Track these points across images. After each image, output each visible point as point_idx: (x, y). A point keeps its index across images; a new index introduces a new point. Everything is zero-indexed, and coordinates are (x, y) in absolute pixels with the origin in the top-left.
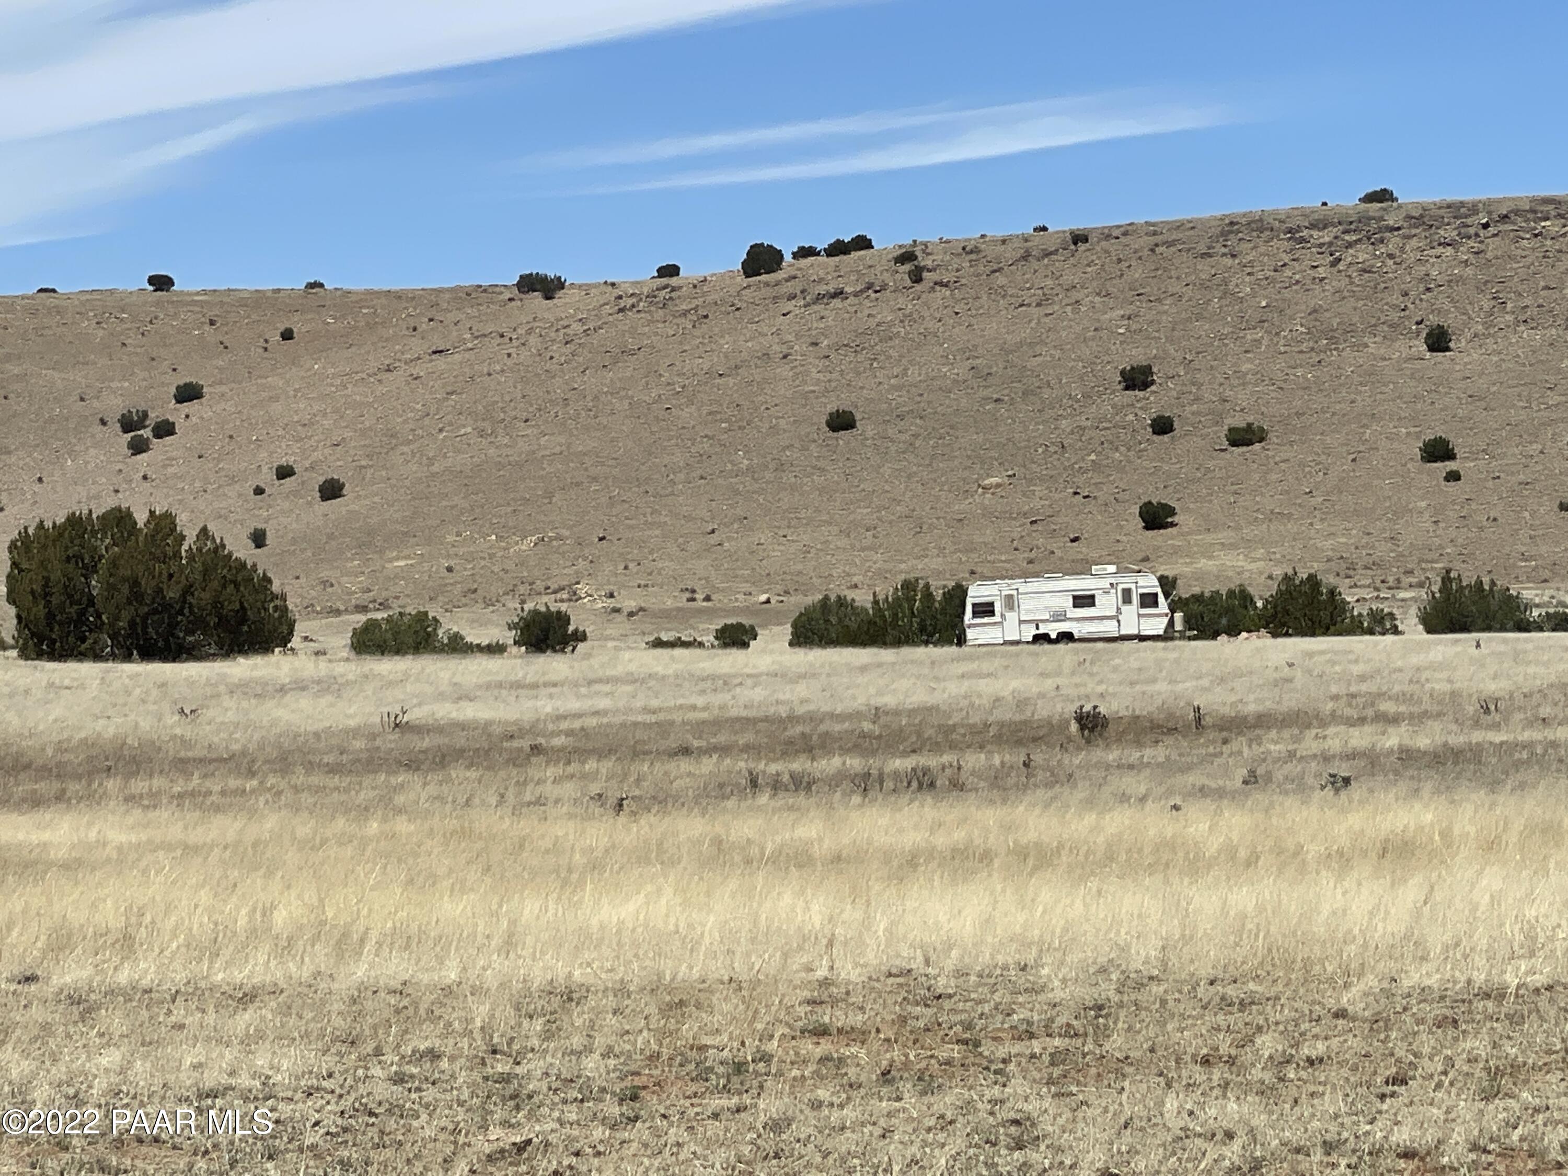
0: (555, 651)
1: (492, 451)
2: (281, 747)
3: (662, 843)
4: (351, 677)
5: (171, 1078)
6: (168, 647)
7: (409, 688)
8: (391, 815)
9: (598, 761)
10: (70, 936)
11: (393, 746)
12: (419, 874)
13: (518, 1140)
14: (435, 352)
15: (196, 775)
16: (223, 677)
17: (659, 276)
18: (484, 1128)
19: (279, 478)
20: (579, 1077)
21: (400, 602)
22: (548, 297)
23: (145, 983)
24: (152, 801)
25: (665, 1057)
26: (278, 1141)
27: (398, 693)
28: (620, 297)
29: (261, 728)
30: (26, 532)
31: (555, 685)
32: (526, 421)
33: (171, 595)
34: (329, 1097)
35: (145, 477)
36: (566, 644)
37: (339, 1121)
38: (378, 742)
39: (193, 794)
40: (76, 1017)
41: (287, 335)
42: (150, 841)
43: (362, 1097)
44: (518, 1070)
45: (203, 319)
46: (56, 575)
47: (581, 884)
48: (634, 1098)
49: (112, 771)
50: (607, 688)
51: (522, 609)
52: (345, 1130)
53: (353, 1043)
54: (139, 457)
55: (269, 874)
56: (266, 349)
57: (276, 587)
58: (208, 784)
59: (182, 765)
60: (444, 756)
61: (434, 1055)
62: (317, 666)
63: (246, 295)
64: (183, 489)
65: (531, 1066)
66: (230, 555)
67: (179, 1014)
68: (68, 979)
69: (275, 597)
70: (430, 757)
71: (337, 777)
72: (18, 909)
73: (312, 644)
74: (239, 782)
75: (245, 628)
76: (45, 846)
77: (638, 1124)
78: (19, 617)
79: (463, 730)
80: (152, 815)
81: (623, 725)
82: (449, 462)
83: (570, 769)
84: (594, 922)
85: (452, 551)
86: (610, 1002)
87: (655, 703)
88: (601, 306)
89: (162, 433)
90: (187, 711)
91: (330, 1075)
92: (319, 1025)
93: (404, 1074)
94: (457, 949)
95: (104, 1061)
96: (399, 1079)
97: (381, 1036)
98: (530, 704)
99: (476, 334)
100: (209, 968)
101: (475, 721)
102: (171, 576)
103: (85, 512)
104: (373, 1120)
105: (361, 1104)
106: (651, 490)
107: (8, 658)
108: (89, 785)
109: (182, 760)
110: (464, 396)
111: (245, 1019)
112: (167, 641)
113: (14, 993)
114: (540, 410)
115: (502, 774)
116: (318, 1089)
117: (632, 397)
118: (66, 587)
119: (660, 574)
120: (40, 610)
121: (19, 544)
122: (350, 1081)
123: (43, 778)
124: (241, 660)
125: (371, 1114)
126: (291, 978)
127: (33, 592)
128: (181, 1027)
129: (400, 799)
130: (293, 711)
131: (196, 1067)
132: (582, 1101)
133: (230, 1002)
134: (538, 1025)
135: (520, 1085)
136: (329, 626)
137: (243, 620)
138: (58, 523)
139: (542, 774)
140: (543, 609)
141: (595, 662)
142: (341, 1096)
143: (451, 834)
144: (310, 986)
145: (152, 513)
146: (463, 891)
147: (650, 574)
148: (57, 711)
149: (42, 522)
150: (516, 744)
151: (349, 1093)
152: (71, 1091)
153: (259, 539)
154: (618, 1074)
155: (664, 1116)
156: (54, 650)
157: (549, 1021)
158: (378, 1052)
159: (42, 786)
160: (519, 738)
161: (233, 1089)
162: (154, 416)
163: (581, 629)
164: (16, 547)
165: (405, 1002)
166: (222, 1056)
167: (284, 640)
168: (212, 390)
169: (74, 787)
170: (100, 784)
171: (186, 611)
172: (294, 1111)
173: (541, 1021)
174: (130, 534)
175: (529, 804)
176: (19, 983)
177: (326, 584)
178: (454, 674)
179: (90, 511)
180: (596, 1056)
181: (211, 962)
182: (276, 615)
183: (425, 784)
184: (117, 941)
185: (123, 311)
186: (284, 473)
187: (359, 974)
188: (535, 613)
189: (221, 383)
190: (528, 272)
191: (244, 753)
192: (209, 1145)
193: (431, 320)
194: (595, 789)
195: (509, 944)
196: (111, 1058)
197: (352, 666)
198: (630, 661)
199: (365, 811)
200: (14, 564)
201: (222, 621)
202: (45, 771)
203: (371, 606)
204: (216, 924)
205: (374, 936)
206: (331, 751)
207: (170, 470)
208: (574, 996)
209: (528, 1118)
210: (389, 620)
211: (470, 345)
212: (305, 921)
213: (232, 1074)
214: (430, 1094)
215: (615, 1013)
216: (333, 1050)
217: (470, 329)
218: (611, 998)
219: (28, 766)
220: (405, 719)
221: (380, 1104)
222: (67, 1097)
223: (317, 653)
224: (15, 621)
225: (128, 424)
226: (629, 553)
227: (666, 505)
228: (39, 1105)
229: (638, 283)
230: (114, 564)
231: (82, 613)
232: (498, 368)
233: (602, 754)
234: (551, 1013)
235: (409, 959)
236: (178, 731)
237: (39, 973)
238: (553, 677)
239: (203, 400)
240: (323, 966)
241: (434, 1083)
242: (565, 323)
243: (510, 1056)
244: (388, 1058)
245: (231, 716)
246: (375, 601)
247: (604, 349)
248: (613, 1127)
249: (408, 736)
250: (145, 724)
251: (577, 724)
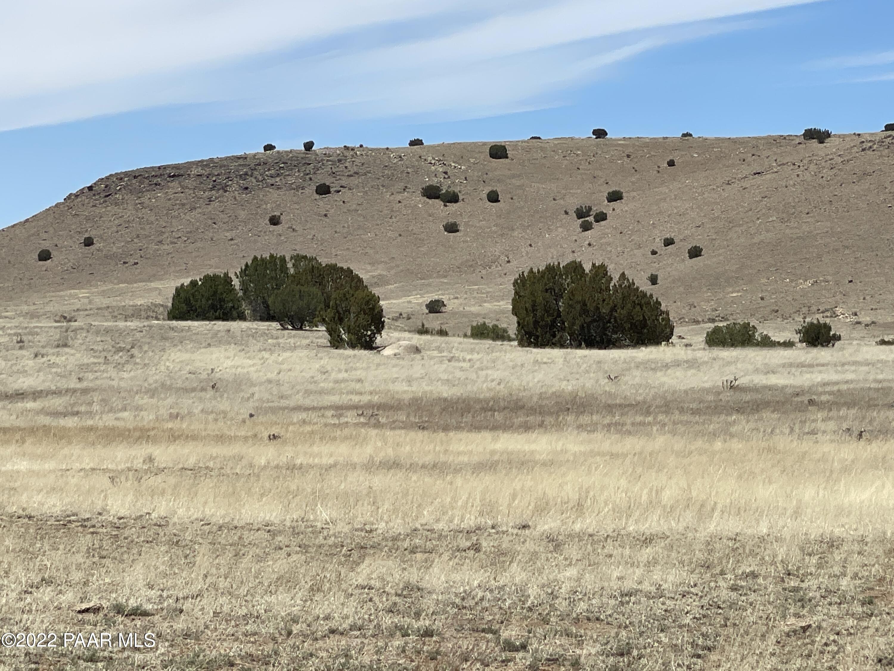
0: (823, 346)
1: (788, 231)
2: (666, 399)
3: (885, 457)
4: (706, 359)
5: (606, 584)
6: (602, 341)
7: (739, 365)
8: (728, 438)
9: (848, 409)
10: (547, 504)
11: (729, 398)
12: (745, 472)
13: (804, 624)
14: (755, 174)
15: (617, 414)
16: (633, 358)
17: (886, 130)
18: (784, 617)
19: (665, 246)
20: (838, 590)
21: (734, 317)
22: (821, 142)
23: (590, 531)
24: (592, 428)
25: (888, 580)
26: (667, 621)
27: (732, 368)
28: (863, 142)
29: (654, 387)
30: (523, 274)
31: (823, 365)
32: (808, 214)
33: (604, 311)
34: (695, 597)
35: (590, 245)
36: (829, 342)
37: (701, 611)
38: (721, 397)
39: (616, 424)
40: (551, 548)
41: (671, 163)
42: (592, 451)
43: (714, 598)
44: (803, 585)
45: (623, 155)
46: (540, 300)
47: (838, 480)
48: (871, 603)
49: (570, 410)
50: (853, 368)
51: (804, 322)
52: (704, 616)
53: (708, 567)
54: (586, 233)
55: (659, 470)
56: (659, 172)
57: (663, 307)
58: (624, 418)
59: (610, 408)
60: (758, 406)
61: (754, 575)
62: (686, 354)
63: (648, 141)
64: (611, 251)
65: (811, 583)
66: (638, 288)
67: (609, 548)
68: (546, 527)
69: (662, 312)
70: (751, 405)
71: (697, 416)
72: (518, 488)
73: (684, 340)
74: (641, 418)
75: (645, 331)
76: (532, 452)
77: (873, 618)
78: (518, 323)
79: (770, 390)
80: (593, 436)
81: (862, 389)
82: (762, 237)
83: (831, 414)
84: (846, 501)
85: (764, 288)
86: (856, 547)
87: (880, 377)
88: (852, 147)
89: (599, 219)
90: (612, 377)
91: (695, 585)
92: (689, 557)
93: (738, 585)
94: (767, 516)
95: (568, 574)
96: (734, 588)
97: (724, 564)
98: (808, 376)
99: (779, 163)
100: (626, 524)
101: (776, 385)
102: (604, 300)
103: (556, 263)
104: (720, 611)
105: (713, 601)
106: (879, 254)
107: (512, 346)
108: (557, 419)
109: (609, 406)
110: (772, 199)
111: (647, 552)
112: (601, 337)
113: (517, 535)
114: (815, 207)
115: (792, 416)
116: (688, 593)
117: (869, 200)
118: (545, 306)
119: (884, 302)
120: (530, 319)
121: (519, 281)
122: (707, 589)
123: (531, 414)
124: (643, 349)
125: (719, 607)
126: (672, 529)
127: (526, 310)
128: (611, 556)
129: (733, 429)
130: (673, 379)
131: (619, 578)
132: (840, 604)
133: (638, 542)
134: (814, 560)
135: (804, 594)
136: (693, 330)
137: (645, 326)
138: (541, 270)
139: (815, 417)
140: (815, 322)
141: (847, 353)
142: (701, 597)
143: (763, 450)
144: (683, 535)
145: (594, 265)
146: (770, 483)
147: (879, 302)
148: (539, 376)
149: (532, 269)
150: (799, 399)
151: (706, 595)
152: (550, 591)
153: (654, 280)
154: (861, 589)
155: (888, 614)
156: (538, 342)
157: (820, 558)
158: (722, 573)
159: (531, 418)
160: (801, 395)
161: (641, 591)
162: (595, 210)
163: (838, 333)
164: (517, 283)
165: (737, 545)
166: (634, 573)
167: (667, 338)
168: (627, 195)
169: (549, 420)
170: (563, 418)
171: (612, 320)
172: (676, 605)
173: (817, 557)
174: (581, 277)
175: (808, 433)
176: (519, 529)
177: (692, 306)
178: (765, 358)
179: (559, 263)
180: (848, 578)
181: (627, 519)
182: (663, 323)
183: (748, 421)
184: (574, 506)
185: (578, 150)
186: (669, 242)
187: (712, 528)
188: (812, 324)
189: (633, 190)
190: (810, 128)
191: (644, 402)
192: (628, 623)
193: (753, 155)
194: (845, 426)
195: (797, 513)
196: (572, 572)
197: (707, 352)
198: (867, 352)
199: (714, 435)
200: (516, 293)
201: (633, 326)
202: (532, 411)
203: (717, 319)
204: (630, 498)
205: (719, 506)
206: (694, 401)
207: (603, 241)
208: (835, 543)
209: (809, 612)
210: (727, 327)
211: (775, 170)
212: (680, 497)
213: (640, 583)
214: (752, 597)
215: (859, 553)
216: (697, 571)
217: (776, 160)
218: (856, 545)
219: (522, 407)
220: (737, 384)
221: (724, 602)
222: (547, 593)
223: (686, 345)
224: (516, 325)
225: (581, 214)
226: (866, 290)
227: (887, 263)
228: (532, 598)
229: (873, 134)
230: (572, 293)
231: (554, 321)
232: (791, 183)
233: (849, 405)
234: (821, 553)
235: (739, 520)
236: (607, 389)
237: (530, 524)
238: (822, 361)
239: (623, 201)
240: (690, 523)
241: (754, 591)
242: (831, 157)
243: (798, 577)
244: (728, 576)
245: (637, 380)
246: (719, 316)
247: (853, 172)
248: (859, 619)
249: (737, 393)
250: (589, 384)
251: (836, 388)
